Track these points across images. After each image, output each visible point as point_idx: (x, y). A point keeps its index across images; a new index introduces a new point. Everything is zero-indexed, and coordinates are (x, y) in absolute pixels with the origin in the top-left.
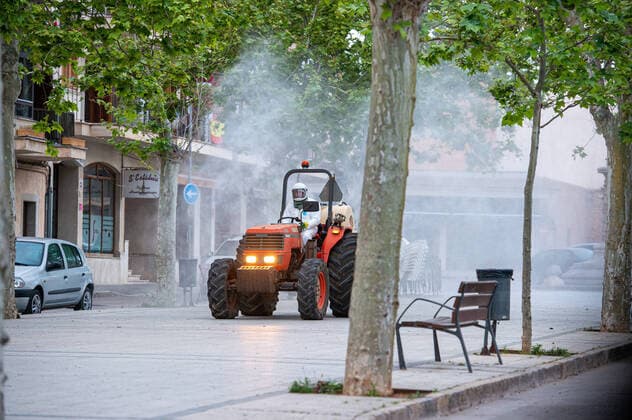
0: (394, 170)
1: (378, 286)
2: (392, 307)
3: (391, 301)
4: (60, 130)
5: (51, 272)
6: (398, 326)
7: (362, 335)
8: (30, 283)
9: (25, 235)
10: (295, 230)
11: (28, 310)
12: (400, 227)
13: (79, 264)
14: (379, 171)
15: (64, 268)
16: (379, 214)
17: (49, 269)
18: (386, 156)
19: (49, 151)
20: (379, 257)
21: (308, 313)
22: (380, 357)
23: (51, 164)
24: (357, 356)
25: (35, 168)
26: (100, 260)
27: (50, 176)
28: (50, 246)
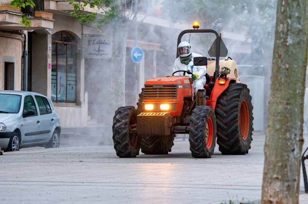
0: (298, 34)
1: (288, 127)
2: (299, 143)
3: (298, 139)
4: (33, 5)
5: (27, 118)
6: (304, 159)
7: (274, 166)
8: (10, 127)
9: (6, 89)
10: (187, 82)
11: (9, 149)
12: (304, 80)
13: (48, 111)
14: (287, 35)
15: (37, 115)
16: (287, 69)
17: (25, 115)
18: (292, 23)
19: (24, 22)
20: (287, 104)
21: (199, 152)
22: (290, 183)
23: (26, 32)
24: (271, 183)
25: (14, 35)
26: (65, 108)
27: (25, 42)
28: (26, 97)
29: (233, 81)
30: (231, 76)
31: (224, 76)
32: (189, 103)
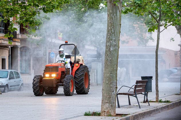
0: (115, 46)
1: (111, 82)
2: (115, 89)
3: (115, 87)
4: (12, 36)
6: (117, 94)
7: (106, 97)
8: (4, 83)
9: (2, 69)
10: (63, 65)
11: (4, 92)
12: (117, 64)
13: (19, 77)
14: (110, 47)
15: (14, 79)
17: (10, 79)
18: (112, 42)
19: (9, 43)
20: (111, 73)
22: (112, 104)
23: (10, 47)
24: (105, 104)
25: (5, 48)
26: (25, 76)
27: (9, 50)
28: (10, 72)
29: (81, 65)
30: (80, 62)
31: (78, 62)
32: (64, 74)
